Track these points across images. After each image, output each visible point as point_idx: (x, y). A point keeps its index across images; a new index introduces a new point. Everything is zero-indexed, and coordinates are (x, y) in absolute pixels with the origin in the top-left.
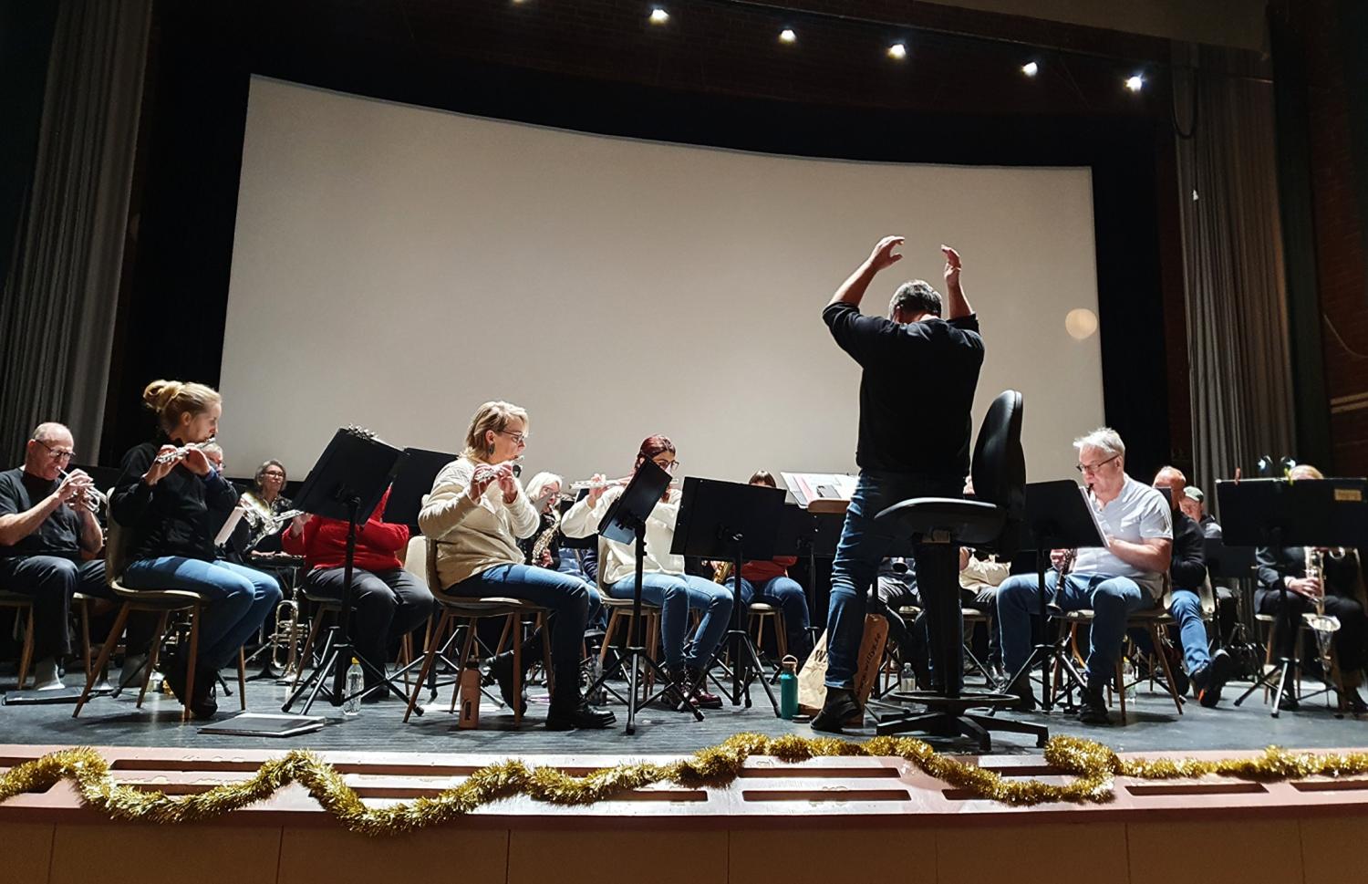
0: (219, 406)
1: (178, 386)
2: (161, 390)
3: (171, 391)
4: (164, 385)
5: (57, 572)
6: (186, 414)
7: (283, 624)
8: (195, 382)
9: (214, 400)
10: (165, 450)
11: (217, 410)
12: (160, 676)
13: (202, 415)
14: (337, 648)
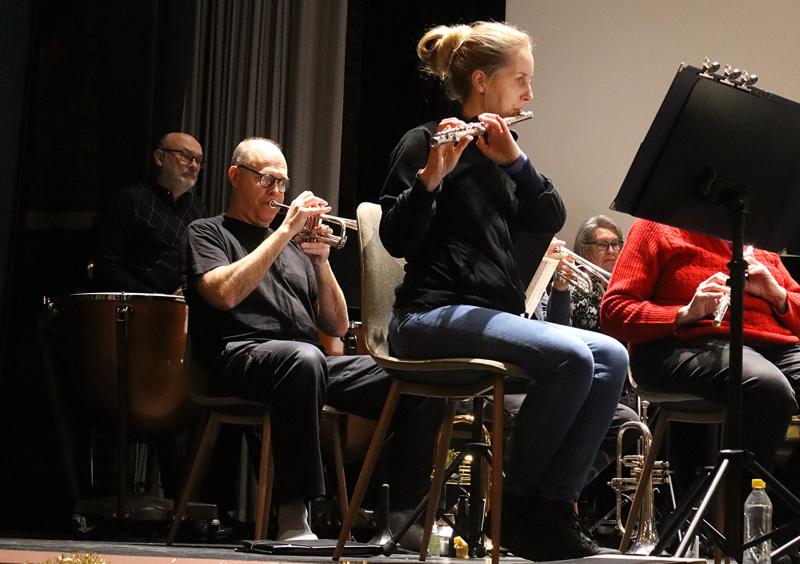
0: (527, 53)
1: (464, 32)
2: (440, 42)
3: (453, 41)
4: (443, 33)
5: (300, 364)
6: (478, 74)
7: (629, 461)
8: (487, 20)
9: (521, 44)
10: (445, 125)
11: (523, 60)
12: (447, 531)
13: (501, 71)
14: (726, 456)
